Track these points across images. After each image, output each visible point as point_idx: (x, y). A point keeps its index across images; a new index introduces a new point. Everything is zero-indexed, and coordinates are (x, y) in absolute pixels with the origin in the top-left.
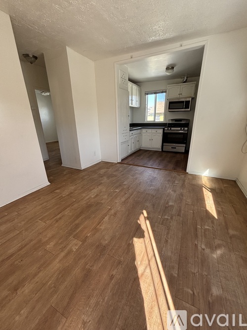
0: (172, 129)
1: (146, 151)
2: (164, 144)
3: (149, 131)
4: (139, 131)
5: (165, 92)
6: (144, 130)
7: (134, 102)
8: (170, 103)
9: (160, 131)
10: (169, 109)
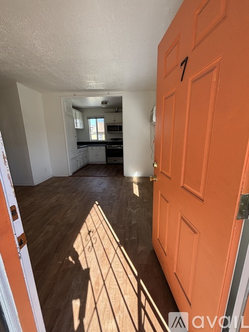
0: (112, 146)
1: (93, 165)
2: (108, 158)
3: (95, 148)
4: (86, 148)
5: (104, 118)
6: (90, 148)
7: (78, 125)
8: (108, 127)
9: (103, 148)
10: (108, 131)
